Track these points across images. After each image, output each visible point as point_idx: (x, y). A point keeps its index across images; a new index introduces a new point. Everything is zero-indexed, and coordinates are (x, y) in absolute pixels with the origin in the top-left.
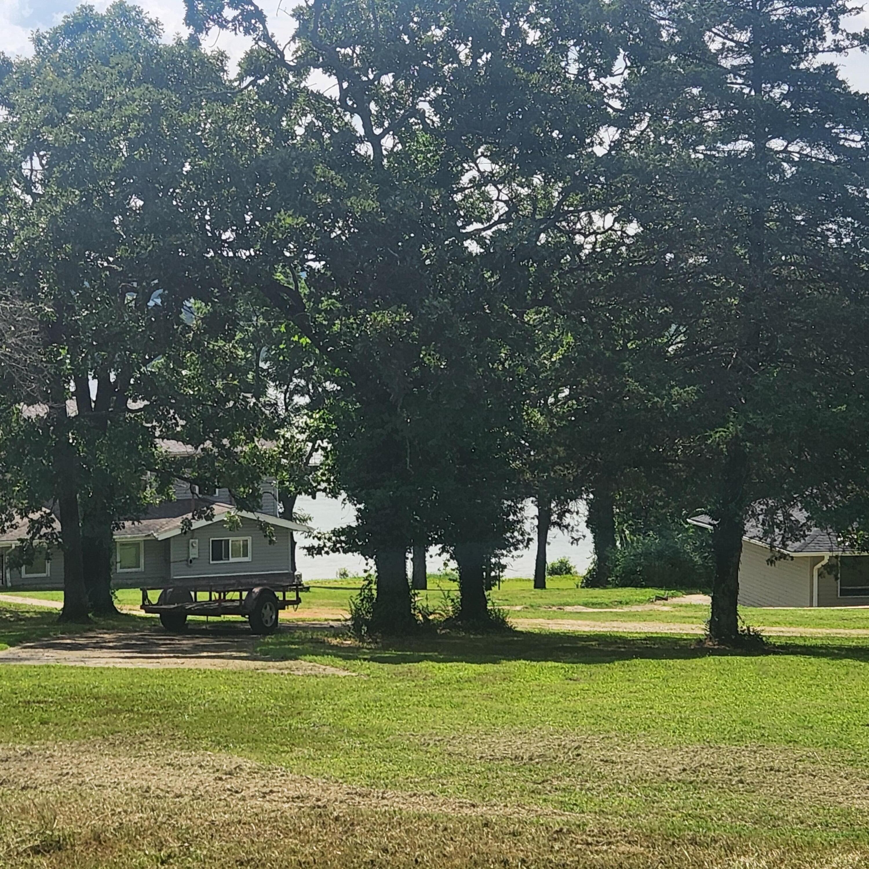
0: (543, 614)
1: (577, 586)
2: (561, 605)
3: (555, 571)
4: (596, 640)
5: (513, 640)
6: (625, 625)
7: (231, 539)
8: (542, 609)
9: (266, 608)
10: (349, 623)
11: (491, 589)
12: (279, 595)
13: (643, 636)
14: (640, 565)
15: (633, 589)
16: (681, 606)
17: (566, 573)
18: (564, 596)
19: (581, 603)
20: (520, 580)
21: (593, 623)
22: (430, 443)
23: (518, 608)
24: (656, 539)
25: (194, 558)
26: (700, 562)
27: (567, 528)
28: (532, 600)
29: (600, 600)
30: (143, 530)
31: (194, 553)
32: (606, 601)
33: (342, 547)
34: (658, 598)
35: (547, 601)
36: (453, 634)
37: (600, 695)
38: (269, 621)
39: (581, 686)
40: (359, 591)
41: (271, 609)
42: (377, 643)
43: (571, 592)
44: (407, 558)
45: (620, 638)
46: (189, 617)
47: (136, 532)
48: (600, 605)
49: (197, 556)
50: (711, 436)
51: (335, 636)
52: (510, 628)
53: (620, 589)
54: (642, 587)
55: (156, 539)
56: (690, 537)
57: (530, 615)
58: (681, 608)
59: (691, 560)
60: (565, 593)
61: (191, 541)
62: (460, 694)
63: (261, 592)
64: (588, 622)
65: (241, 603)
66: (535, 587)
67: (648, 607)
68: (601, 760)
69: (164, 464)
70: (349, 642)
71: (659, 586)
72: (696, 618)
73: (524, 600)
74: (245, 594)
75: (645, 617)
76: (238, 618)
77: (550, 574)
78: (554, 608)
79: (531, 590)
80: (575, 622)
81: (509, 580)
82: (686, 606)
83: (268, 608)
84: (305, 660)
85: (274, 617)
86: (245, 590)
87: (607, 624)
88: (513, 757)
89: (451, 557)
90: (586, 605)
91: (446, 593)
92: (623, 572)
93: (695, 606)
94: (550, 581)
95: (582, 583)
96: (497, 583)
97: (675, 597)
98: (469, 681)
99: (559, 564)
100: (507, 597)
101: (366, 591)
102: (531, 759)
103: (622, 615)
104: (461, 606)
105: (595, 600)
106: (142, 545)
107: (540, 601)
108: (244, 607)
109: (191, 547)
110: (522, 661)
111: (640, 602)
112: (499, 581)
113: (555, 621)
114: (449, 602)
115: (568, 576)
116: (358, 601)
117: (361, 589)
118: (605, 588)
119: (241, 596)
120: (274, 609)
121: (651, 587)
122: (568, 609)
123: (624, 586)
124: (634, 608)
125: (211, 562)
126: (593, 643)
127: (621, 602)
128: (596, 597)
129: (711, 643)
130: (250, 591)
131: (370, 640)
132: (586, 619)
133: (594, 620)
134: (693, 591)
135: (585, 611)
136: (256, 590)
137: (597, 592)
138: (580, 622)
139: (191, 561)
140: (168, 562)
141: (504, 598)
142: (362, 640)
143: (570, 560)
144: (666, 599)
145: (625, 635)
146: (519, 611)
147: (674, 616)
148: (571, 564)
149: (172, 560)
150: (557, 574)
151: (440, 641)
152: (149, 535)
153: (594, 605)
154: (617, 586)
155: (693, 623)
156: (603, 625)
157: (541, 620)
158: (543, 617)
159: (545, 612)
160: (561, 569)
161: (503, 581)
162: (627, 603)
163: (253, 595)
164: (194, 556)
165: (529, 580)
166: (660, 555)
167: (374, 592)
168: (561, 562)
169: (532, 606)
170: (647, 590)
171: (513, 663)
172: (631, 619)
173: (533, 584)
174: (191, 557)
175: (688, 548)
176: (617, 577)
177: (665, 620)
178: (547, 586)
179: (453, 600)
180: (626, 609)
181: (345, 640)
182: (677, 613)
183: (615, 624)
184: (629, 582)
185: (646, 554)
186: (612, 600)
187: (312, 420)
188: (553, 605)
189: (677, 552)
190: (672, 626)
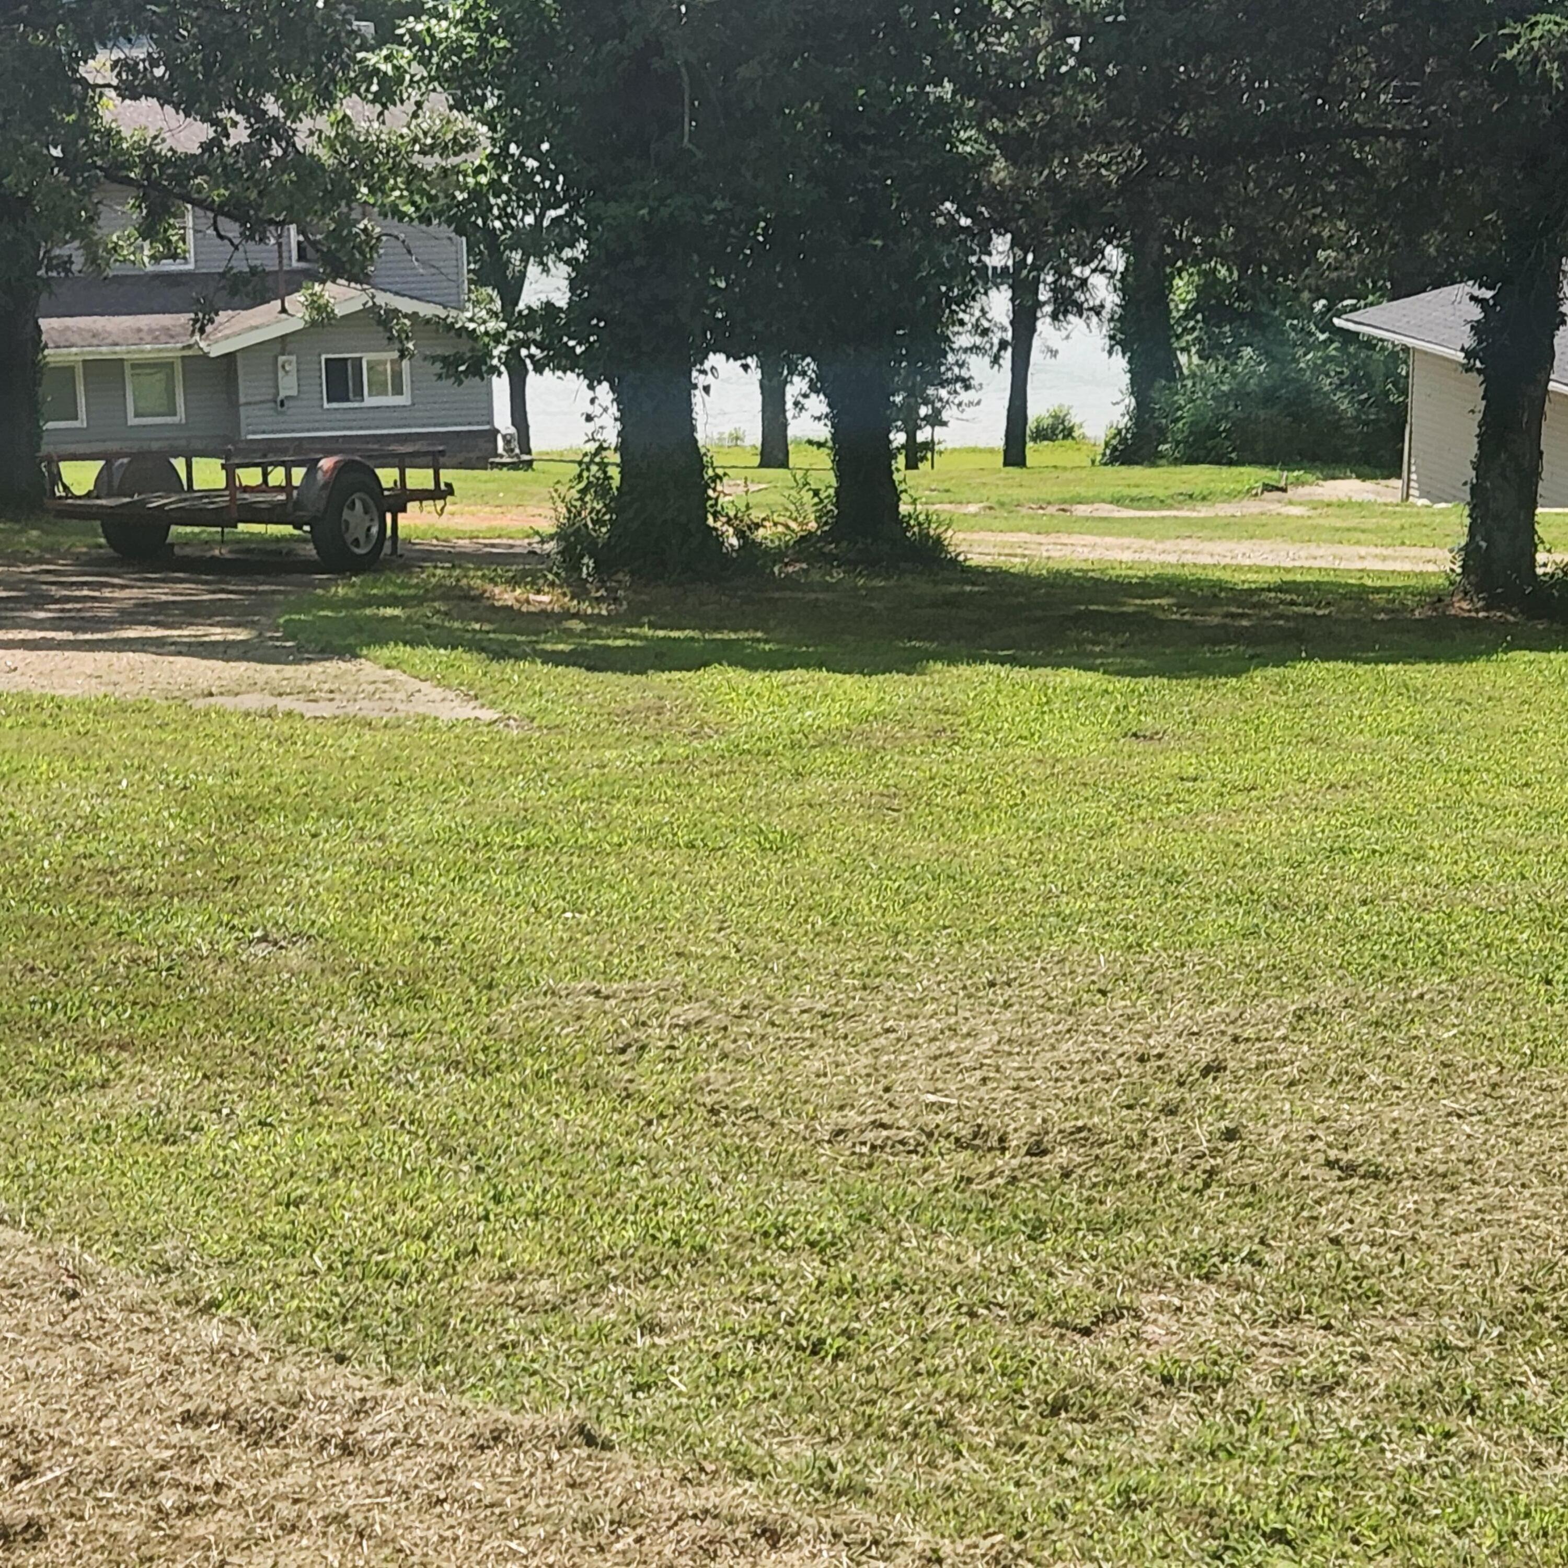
0: (1026, 522)
1: (1093, 462)
2: (1065, 502)
3: (1042, 435)
4: (1167, 594)
5: (963, 593)
6: (1208, 546)
7: (367, 357)
8: (1024, 511)
9: (352, 506)
10: (550, 546)
11: (916, 467)
12: (387, 476)
13: (1273, 578)
14: (1226, 417)
15: (1214, 469)
16: (1329, 505)
17: (1065, 438)
18: (1068, 482)
19: (1107, 495)
20: (974, 450)
21: (1137, 543)
22: (743, 72)
23: (973, 508)
24: (1260, 363)
25: (287, 397)
26: (1351, 413)
27: (1098, 314)
28: (1002, 491)
29: (1146, 493)
30: (179, 335)
31: (288, 386)
32: (1161, 493)
33: (531, 357)
34: (1268, 488)
35: (1034, 494)
36: (815, 576)
37: (1240, 799)
38: (362, 540)
39: (1172, 764)
40: (576, 469)
41: (366, 512)
42: (616, 600)
43: (1083, 474)
44: (695, 386)
45: (1219, 585)
46: (176, 530)
47: (163, 338)
48: (1150, 502)
49: (294, 392)
50: (1517, 37)
51: (514, 582)
52: (954, 561)
53: (1186, 468)
54: (1231, 463)
55: (205, 356)
56: (1332, 359)
57: (996, 524)
58: (1330, 511)
59: (1335, 410)
60: (1069, 475)
61: (281, 359)
62: (796, 793)
63: (340, 469)
64: (1126, 541)
65: (289, 495)
66: (1006, 464)
67: (1252, 507)
68: (1330, 1164)
69: (148, 168)
70: (545, 598)
71: (1268, 462)
72: (1363, 531)
73: (984, 492)
74: (298, 474)
75: (1251, 529)
76: (287, 530)
77: (1034, 440)
78: (1052, 510)
79: (1000, 471)
80: (1098, 540)
81: (954, 450)
82: (1341, 505)
83: (358, 505)
84: (375, 660)
85: (374, 530)
86: (299, 464)
87: (1169, 545)
88: (965, 1132)
89: (813, 388)
90: (1117, 501)
91: (799, 475)
92: (1191, 433)
93: (1360, 505)
94: (1035, 452)
95: (1104, 455)
96: (929, 455)
97: (1303, 484)
98: (827, 742)
99: (1050, 421)
100: (947, 485)
101: (594, 468)
102: (1038, 1150)
103: (1202, 524)
104: (837, 505)
105: (1134, 492)
106: (178, 368)
107: (1017, 493)
108: (298, 505)
109: (281, 373)
110: (989, 667)
111: (1231, 496)
112: (933, 451)
113: (1052, 538)
114: (807, 496)
115: (1069, 442)
116: (574, 493)
117: (580, 463)
118: (1153, 464)
119: (288, 476)
120: (373, 509)
121: (1251, 463)
122: (1081, 510)
123: (1193, 460)
124: (1224, 510)
125: (326, 405)
126: (1164, 601)
127: (1191, 496)
128: (1137, 486)
129: (1465, 605)
130: (312, 465)
131: (602, 592)
132: (1120, 534)
133: (1138, 535)
134: (1337, 473)
135: (1116, 514)
136: (326, 463)
137: (1137, 473)
138: (1109, 540)
139: (282, 404)
140: (234, 404)
141: (941, 487)
142: (580, 593)
143: (1072, 412)
144: (1284, 490)
145: (1226, 576)
146: (975, 515)
147: (1315, 527)
148: (1074, 419)
149: (242, 400)
150: (1045, 438)
151: (777, 595)
152: (190, 347)
153: (1135, 502)
154: (1176, 462)
155: (1358, 542)
156: (1160, 547)
157: (1024, 536)
158: (1026, 530)
159: (1032, 518)
160: (1053, 428)
161: (941, 453)
162: (1204, 498)
163: (320, 475)
164: (289, 393)
165: (992, 451)
166: (1269, 397)
167: (614, 472)
168: (1056, 417)
169: (1002, 504)
170: (1242, 469)
171: (965, 670)
172: (1220, 532)
173: (1001, 459)
174: (283, 394)
175: (1326, 384)
176: (1178, 443)
177: (1297, 536)
178: (1029, 463)
179: (816, 493)
180: (1203, 511)
181: (538, 592)
182: (1321, 521)
183: (1186, 545)
184: (1202, 453)
185: (1240, 395)
186: (1172, 491)
187: (444, 24)
188: (1049, 503)
189: (1304, 392)
190: (1313, 549)
